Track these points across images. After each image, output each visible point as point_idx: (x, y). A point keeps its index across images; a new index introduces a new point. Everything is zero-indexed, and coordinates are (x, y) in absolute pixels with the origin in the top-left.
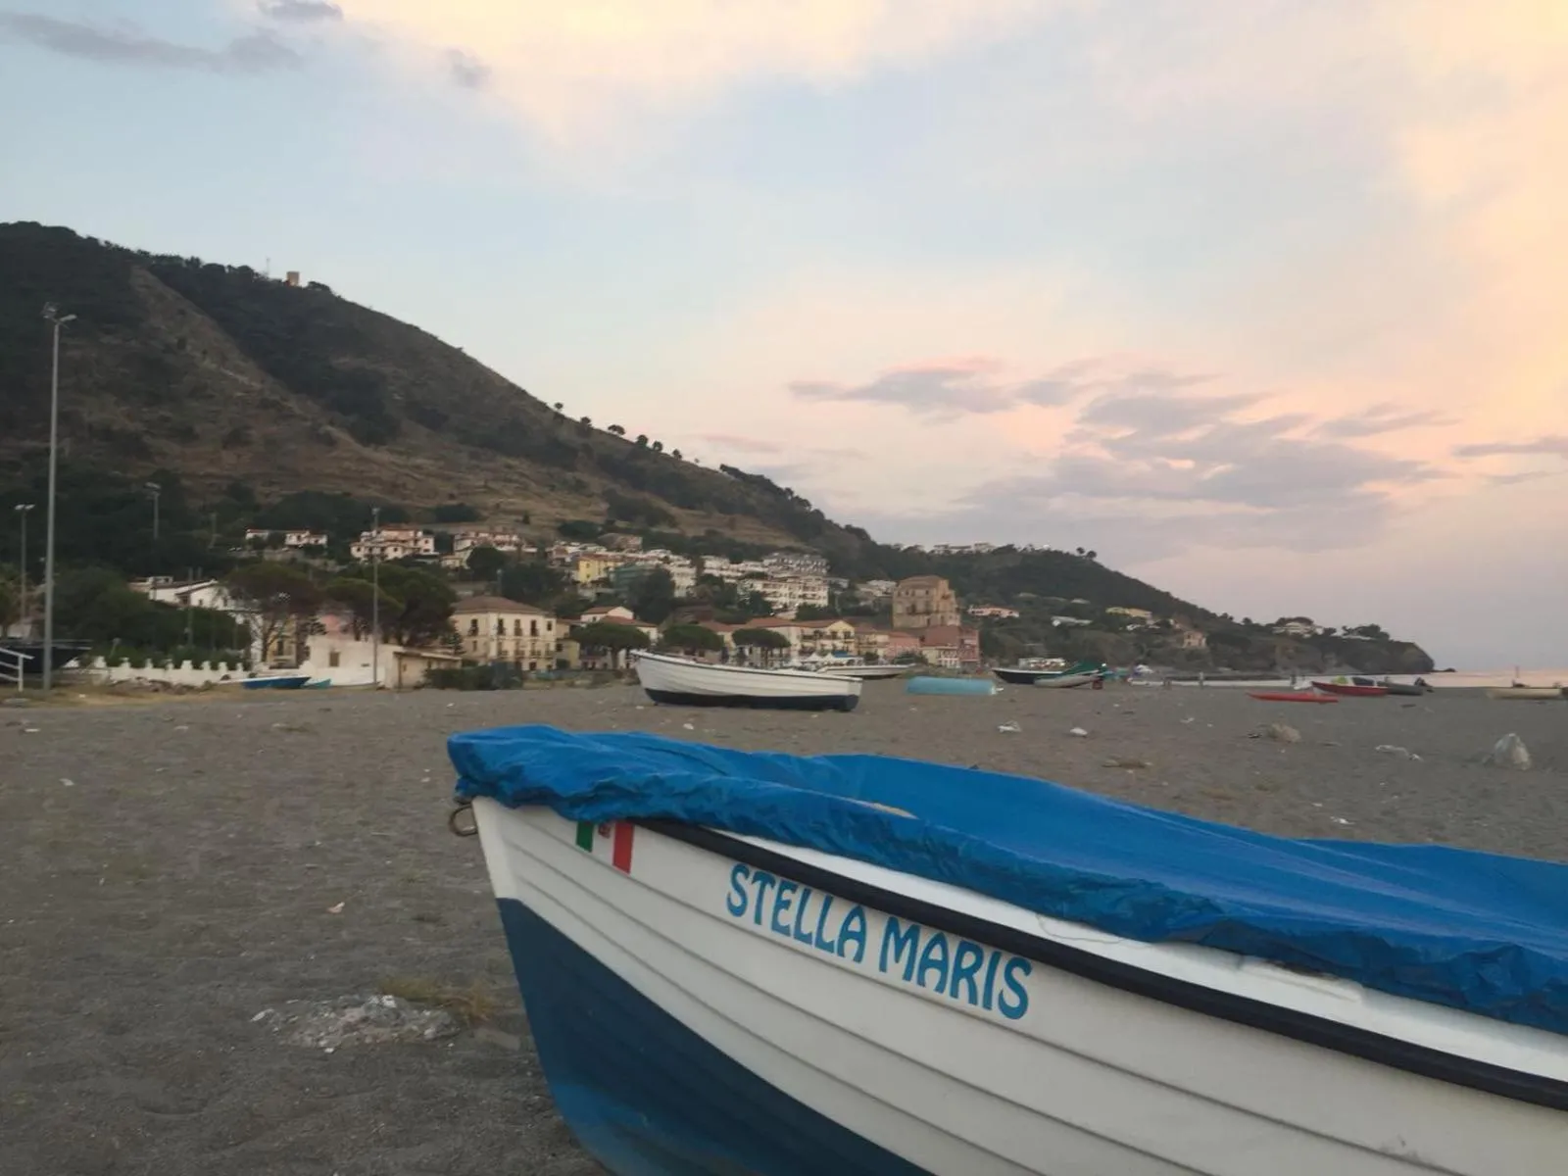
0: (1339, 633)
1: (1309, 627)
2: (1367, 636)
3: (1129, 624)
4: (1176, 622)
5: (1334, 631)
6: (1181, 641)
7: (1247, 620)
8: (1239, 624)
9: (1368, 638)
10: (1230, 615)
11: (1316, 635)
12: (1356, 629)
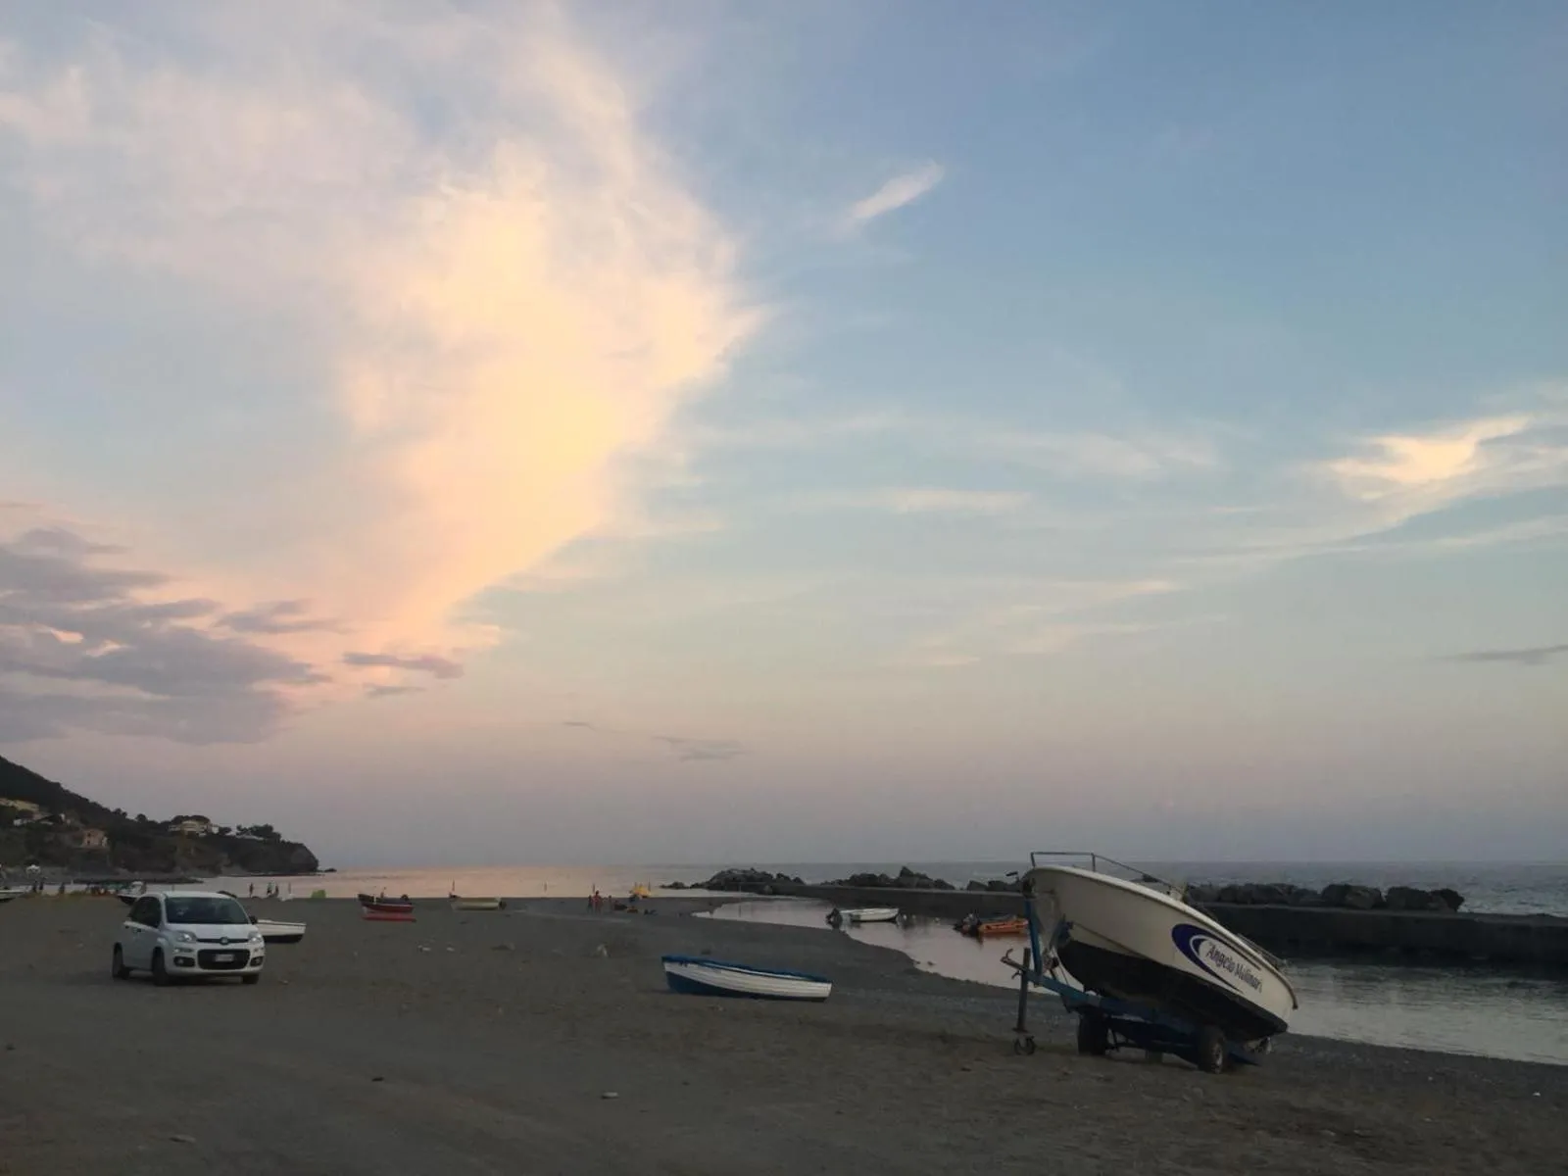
0: (234, 832)
1: (205, 827)
2: (261, 836)
3: (17, 818)
4: (66, 817)
5: (228, 830)
6: (80, 839)
7: (141, 817)
8: (132, 821)
9: (261, 839)
10: (123, 810)
11: (210, 835)
12: (251, 829)
